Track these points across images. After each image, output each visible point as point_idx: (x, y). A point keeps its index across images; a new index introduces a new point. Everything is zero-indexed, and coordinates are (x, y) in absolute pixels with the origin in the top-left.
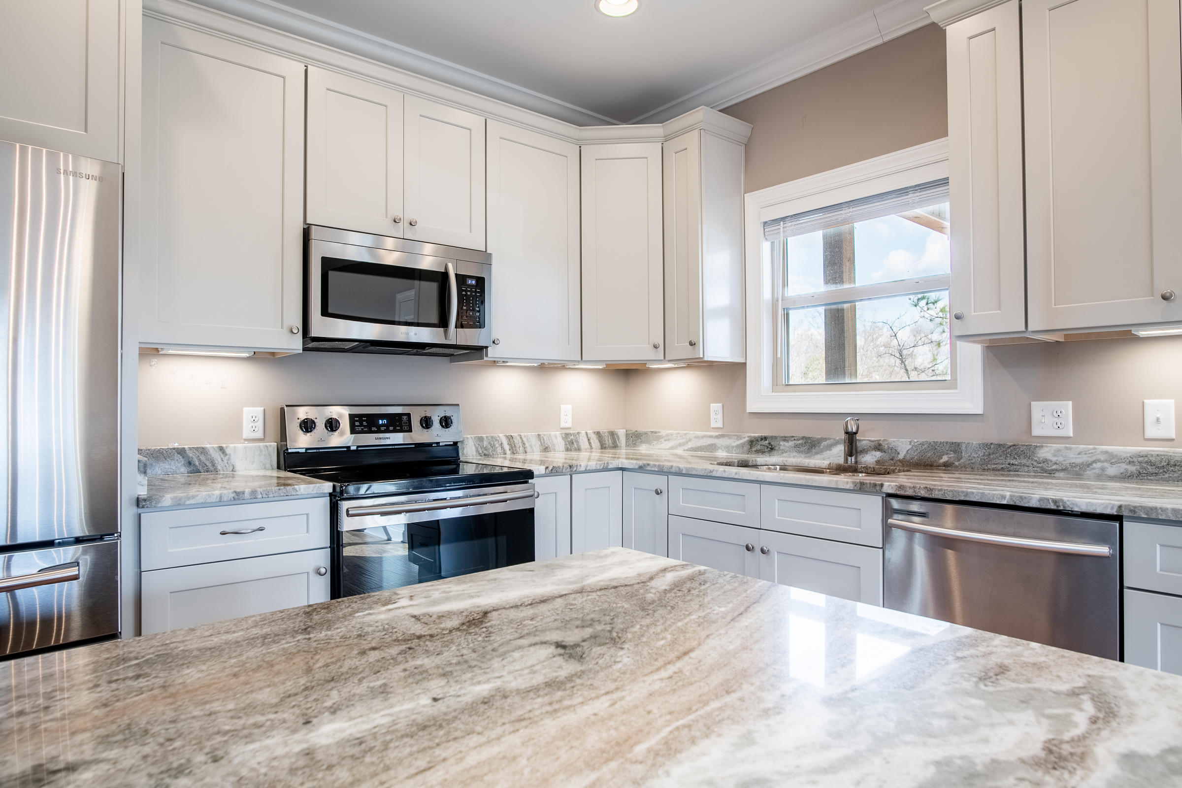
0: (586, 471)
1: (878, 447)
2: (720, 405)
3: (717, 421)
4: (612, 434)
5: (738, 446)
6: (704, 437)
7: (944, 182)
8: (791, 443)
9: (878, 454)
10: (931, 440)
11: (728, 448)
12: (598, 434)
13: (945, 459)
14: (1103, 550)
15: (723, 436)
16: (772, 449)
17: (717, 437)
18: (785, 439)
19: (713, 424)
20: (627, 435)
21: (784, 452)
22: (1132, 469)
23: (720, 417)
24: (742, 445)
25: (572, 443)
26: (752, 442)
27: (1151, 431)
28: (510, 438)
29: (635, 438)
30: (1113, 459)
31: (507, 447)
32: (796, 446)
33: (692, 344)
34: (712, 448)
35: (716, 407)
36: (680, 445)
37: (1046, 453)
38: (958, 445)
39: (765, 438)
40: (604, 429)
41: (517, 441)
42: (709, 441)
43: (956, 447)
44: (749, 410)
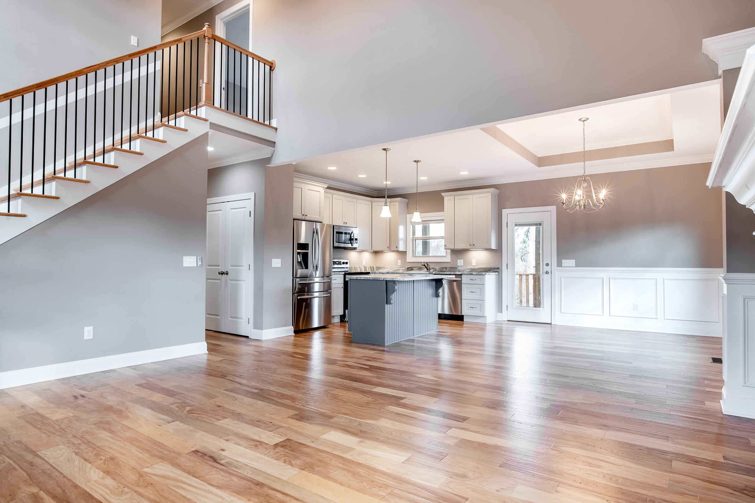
0: (377, 273)
1: (433, 269)
2: (400, 260)
3: (399, 264)
4: (373, 267)
5: (405, 269)
6: (397, 267)
7: (444, 220)
8: (416, 268)
9: (433, 270)
10: (442, 267)
11: (402, 270)
12: (370, 267)
13: (444, 270)
14: (460, 279)
15: (401, 267)
16: (412, 270)
17: (400, 267)
18: (415, 267)
19: (399, 265)
20: (376, 268)
21: (415, 270)
22: (470, 270)
23: (400, 263)
24: (406, 269)
25: (365, 269)
26: (408, 268)
27: (473, 265)
28: (355, 267)
29: (378, 268)
30: (468, 269)
31: (354, 269)
32: (417, 269)
33: (396, 247)
34: (399, 270)
35: (399, 261)
36: (391, 269)
37: (459, 268)
38: (446, 267)
39: (411, 267)
40: (372, 266)
41: (356, 268)
42: (398, 268)
43: (446, 268)
44: (407, 261)
